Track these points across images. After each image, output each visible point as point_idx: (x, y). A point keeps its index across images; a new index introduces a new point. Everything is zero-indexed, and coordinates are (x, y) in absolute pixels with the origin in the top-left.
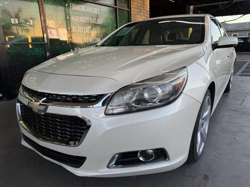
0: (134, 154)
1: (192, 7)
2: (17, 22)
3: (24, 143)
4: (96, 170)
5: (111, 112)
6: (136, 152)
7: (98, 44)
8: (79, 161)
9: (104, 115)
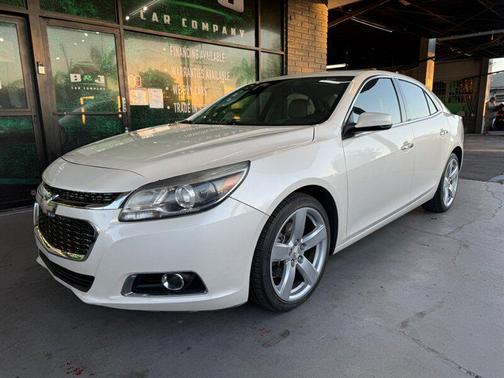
0: (157, 277)
1: (432, 41)
2: (79, 80)
3: (40, 260)
4: (107, 296)
5: (128, 217)
6: (161, 275)
7: (188, 119)
8: (86, 282)
9: (117, 220)
